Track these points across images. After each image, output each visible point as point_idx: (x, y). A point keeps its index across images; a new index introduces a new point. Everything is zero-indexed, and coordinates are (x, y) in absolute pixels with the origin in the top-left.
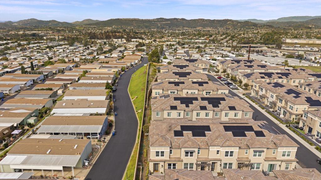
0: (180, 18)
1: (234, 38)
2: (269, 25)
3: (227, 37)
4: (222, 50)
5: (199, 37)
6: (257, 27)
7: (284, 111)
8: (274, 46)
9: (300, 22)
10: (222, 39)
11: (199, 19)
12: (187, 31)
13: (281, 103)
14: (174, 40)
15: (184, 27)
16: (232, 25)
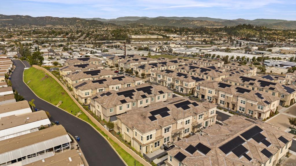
0: (24, 15)
1: (89, 35)
2: (112, 23)
3: (83, 35)
4: (86, 47)
5: (55, 35)
6: (103, 25)
7: (181, 88)
8: (125, 41)
9: (133, 21)
10: (79, 37)
11: (46, 17)
12: (37, 29)
13: (178, 83)
14: (27, 38)
15: (30, 24)
16: (81, 23)
